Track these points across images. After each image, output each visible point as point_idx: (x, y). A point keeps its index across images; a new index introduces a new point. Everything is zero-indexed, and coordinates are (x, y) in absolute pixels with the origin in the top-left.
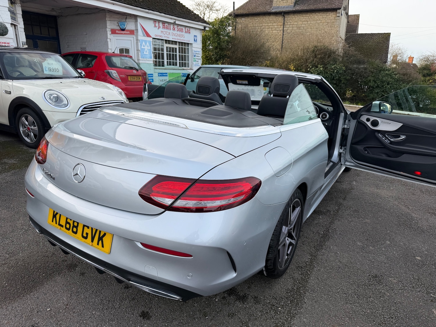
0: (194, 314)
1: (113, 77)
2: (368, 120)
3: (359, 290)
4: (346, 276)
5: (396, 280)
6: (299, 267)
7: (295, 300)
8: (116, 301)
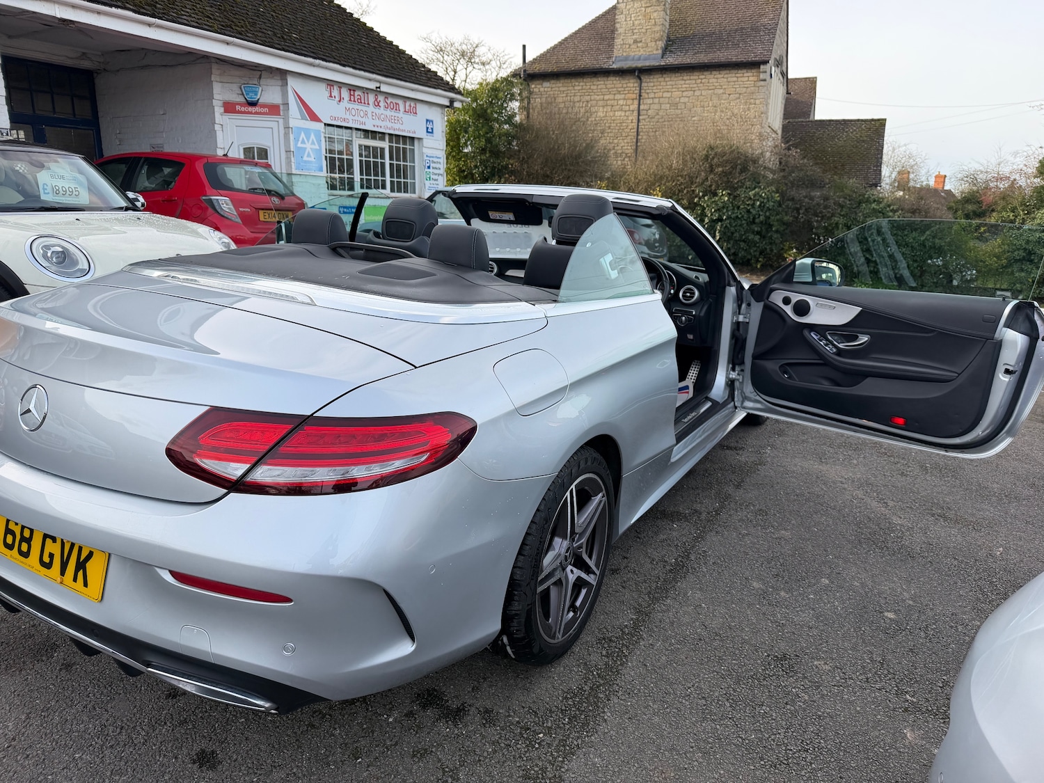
0: (328, 753)
1: (222, 213)
2: (787, 301)
3: (738, 690)
4: (712, 658)
5: (831, 664)
6: (604, 639)
7: (581, 714)
8: (138, 728)
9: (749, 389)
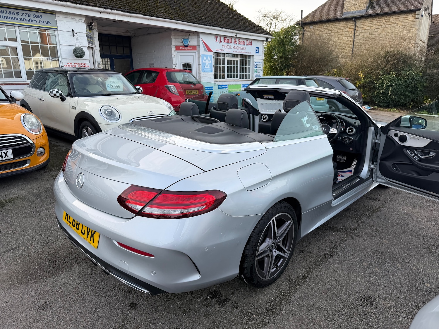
0: (174, 310)
1: (172, 92)
2: (396, 135)
3: (343, 309)
4: (335, 294)
5: (391, 304)
6: (290, 280)
7: (273, 310)
9: (379, 173)
